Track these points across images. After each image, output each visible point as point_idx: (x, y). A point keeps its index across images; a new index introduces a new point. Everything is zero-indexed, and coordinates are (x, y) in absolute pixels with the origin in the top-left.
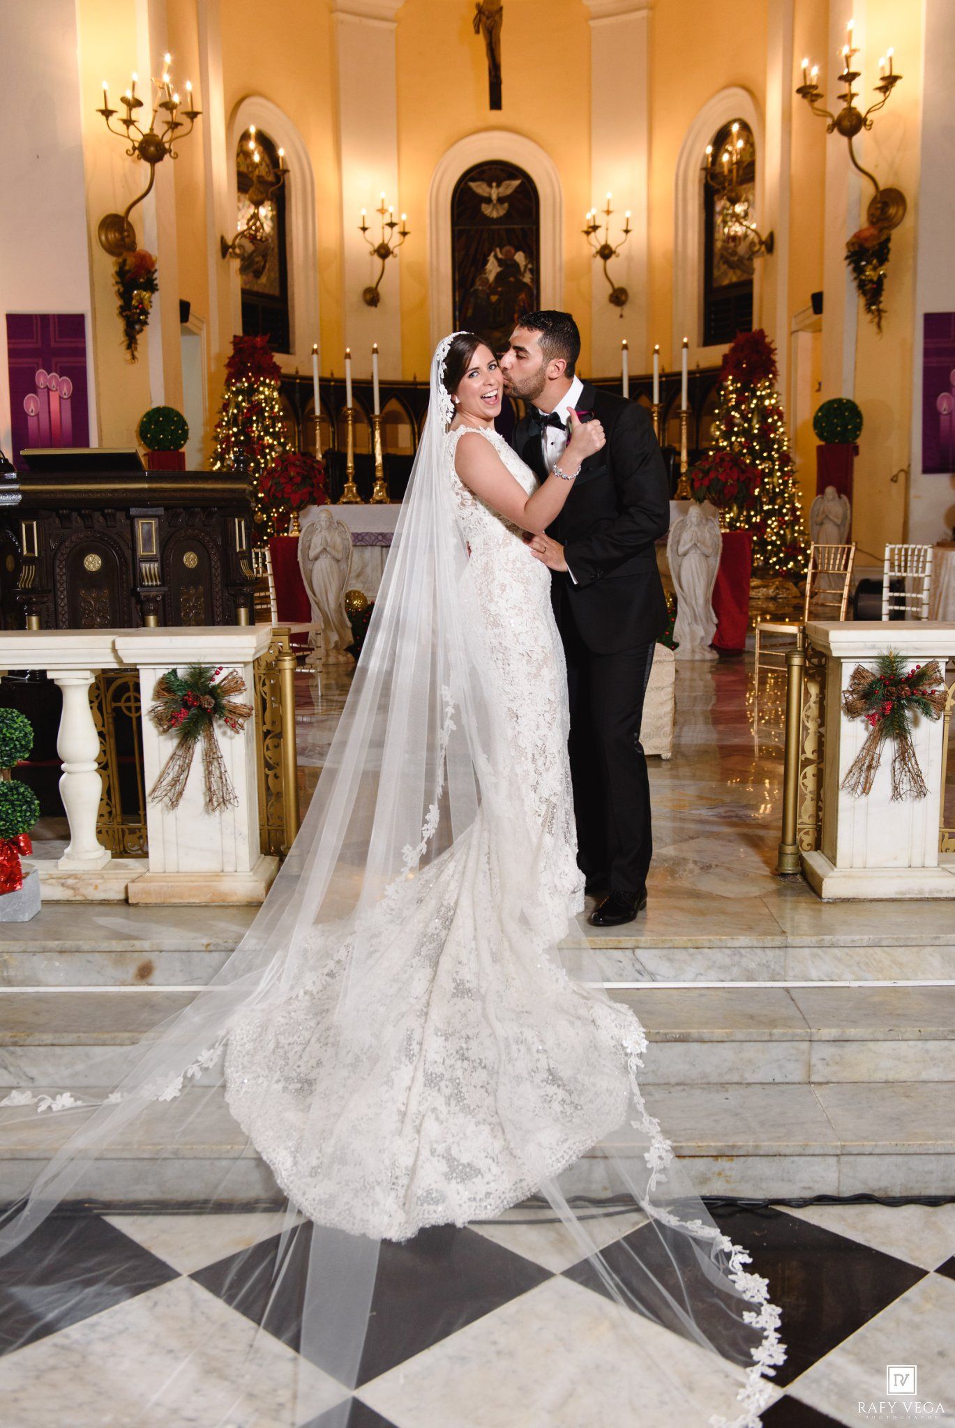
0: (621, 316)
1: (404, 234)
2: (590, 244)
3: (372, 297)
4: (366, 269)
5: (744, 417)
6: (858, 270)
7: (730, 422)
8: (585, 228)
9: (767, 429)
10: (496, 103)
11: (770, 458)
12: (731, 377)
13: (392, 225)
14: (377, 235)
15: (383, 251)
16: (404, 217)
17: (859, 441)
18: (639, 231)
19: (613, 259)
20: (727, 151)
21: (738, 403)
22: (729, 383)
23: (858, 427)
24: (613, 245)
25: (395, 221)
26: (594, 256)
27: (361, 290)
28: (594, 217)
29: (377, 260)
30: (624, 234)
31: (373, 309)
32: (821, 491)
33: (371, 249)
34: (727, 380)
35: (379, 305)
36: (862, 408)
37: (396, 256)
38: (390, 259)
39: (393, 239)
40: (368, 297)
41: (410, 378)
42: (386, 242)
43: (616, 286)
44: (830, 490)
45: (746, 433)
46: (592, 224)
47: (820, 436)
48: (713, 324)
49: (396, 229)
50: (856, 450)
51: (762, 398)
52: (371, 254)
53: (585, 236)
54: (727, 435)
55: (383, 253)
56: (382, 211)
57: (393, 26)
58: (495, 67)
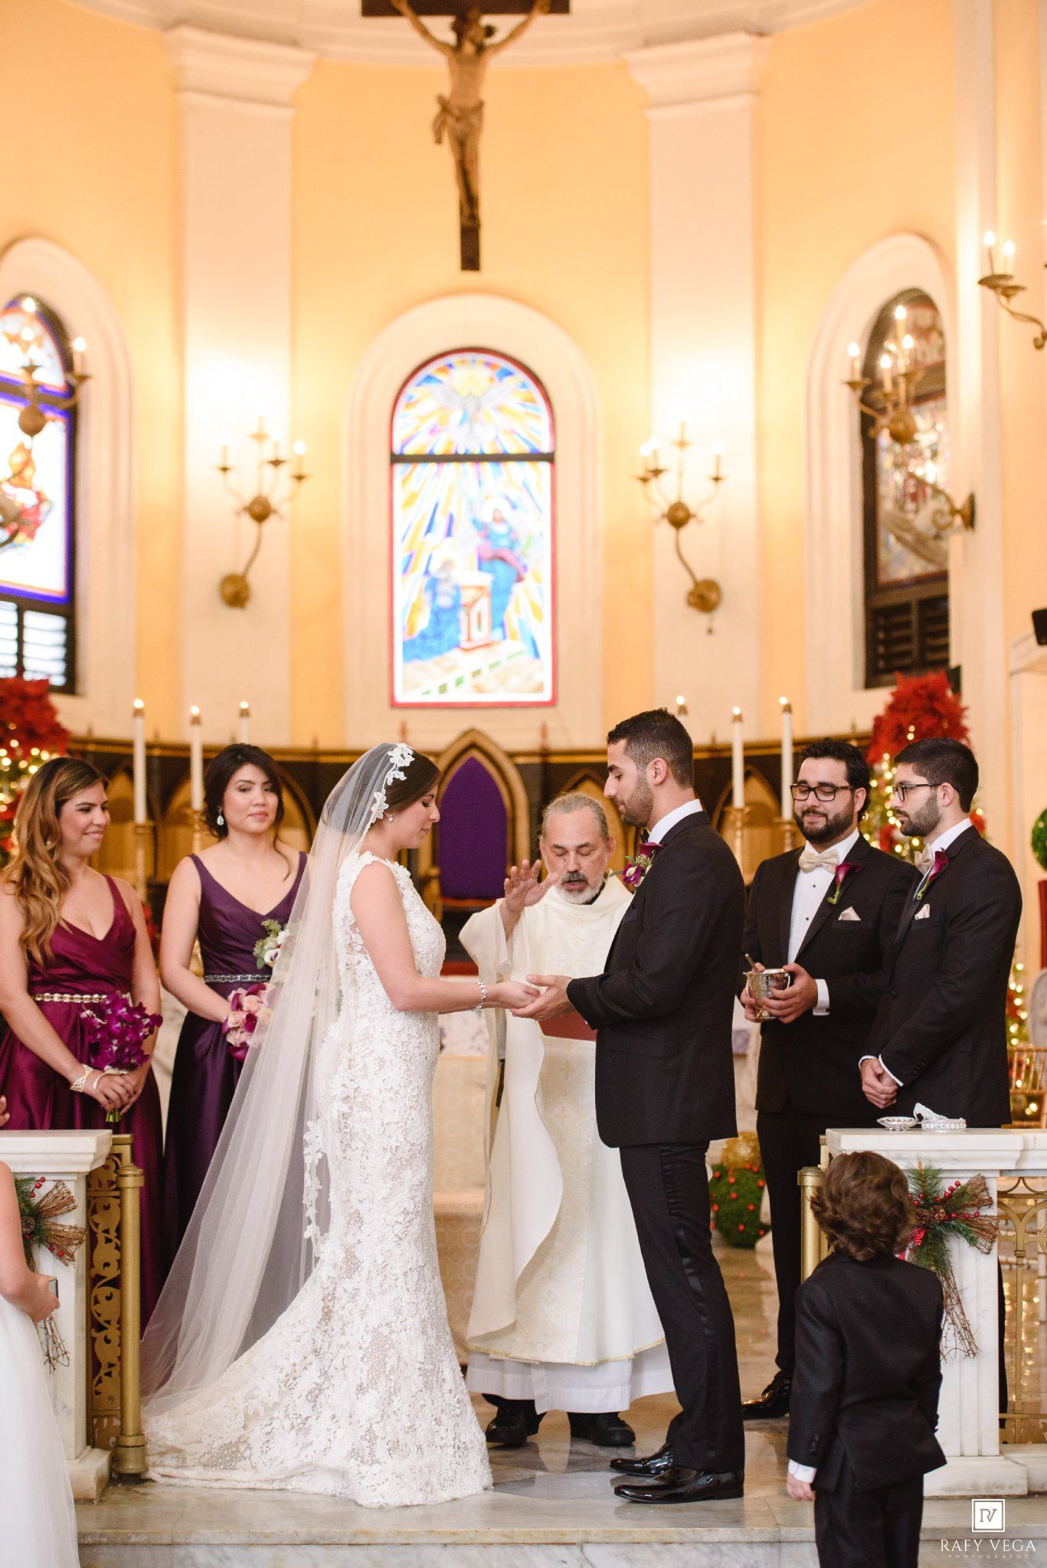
0: (710, 631)
1: (300, 478)
2: (649, 499)
3: (236, 593)
4: (227, 542)
8: (641, 473)
10: (471, 260)
12: (886, 756)
13: (276, 463)
14: (249, 483)
15: (258, 509)
16: (300, 448)
18: (741, 478)
19: (691, 528)
20: (889, 352)
22: (885, 766)
24: (692, 504)
25: (283, 455)
26: (657, 522)
27: (215, 578)
28: (655, 454)
29: (248, 523)
30: (712, 483)
31: (236, 613)
33: (236, 504)
34: (878, 759)
35: (251, 605)
37: (281, 517)
38: (271, 523)
39: (278, 488)
40: (230, 590)
41: (304, 742)
42: (265, 492)
43: (701, 576)
46: (652, 466)
47: (1044, 863)
48: (881, 649)
49: (285, 471)
52: (238, 514)
53: (639, 485)
55: (260, 512)
56: (260, 437)
57: (288, 114)
58: (470, 201)
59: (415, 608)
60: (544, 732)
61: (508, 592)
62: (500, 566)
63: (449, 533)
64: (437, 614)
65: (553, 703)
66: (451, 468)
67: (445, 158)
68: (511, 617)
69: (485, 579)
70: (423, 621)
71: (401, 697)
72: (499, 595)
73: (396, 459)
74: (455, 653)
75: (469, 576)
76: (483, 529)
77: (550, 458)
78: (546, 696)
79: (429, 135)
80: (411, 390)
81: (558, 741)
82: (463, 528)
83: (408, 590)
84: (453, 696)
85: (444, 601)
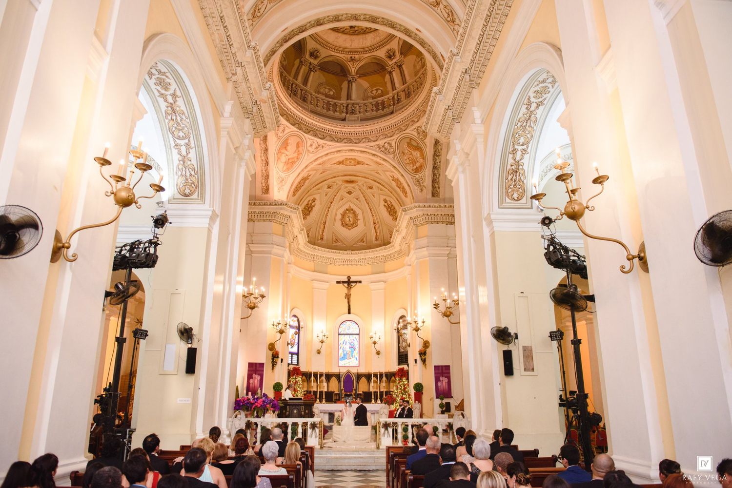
0: (379, 358)
1: (327, 338)
2: (371, 340)
3: (319, 352)
4: (318, 346)
5: (400, 386)
6: (421, 357)
7: (397, 387)
8: (370, 337)
9: (405, 388)
10: (349, 312)
11: (406, 395)
13: (324, 336)
14: (321, 338)
16: (327, 334)
17: (423, 392)
19: (376, 344)
21: (399, 383)
23: (422, 389)
24: (376, 341)
25: (325, 334)
26: (372, 343)
27: (316, 350)
28: (372, 335)
29: (320, 343)
30: (379, 338)
31: (319, 354)
32: (415, 402)
33: (319, 341)
35: (321, 353)
36: (423, 385)
37: (325, 342)
39: (325, 340)
41: (327, 371)
42: (323, 340)
43: (378, 350)
44: (417, 402)
45: (401, 389)
47: (415, 390)
48: (400, 360)
50: (422, 393)
51: (404, 382)
54: (397, 389)
55: (322, 342)
56: (322, 332)
57: (326, 291)
58: (349, 306)
59: (341, 354)
60: (358, 370)
61: (353, 352)
62: (352, 349)
63: (346, 344)
64: (344, 355)
65: (359, 366)
66: (346, 336)
67: (346, 300)
68: (354, 355)
69: (350, 350)
70: (342, 355)
71: (340, 365)
72: (352, 352)
73: (339, 334)
74: (346, 360)
75: (348, 349)
76: (350, 344)
77: (359, 334)
78: (358, 365)
79: (344, 298)
80: (341, 326)
81: (359, 372)
82: (348, 344)
83: (341, 351)
84: (346, 365)
85: (345, 353)
